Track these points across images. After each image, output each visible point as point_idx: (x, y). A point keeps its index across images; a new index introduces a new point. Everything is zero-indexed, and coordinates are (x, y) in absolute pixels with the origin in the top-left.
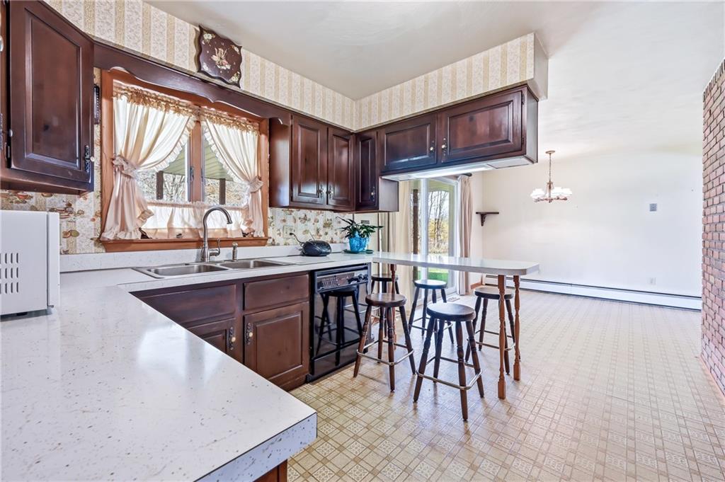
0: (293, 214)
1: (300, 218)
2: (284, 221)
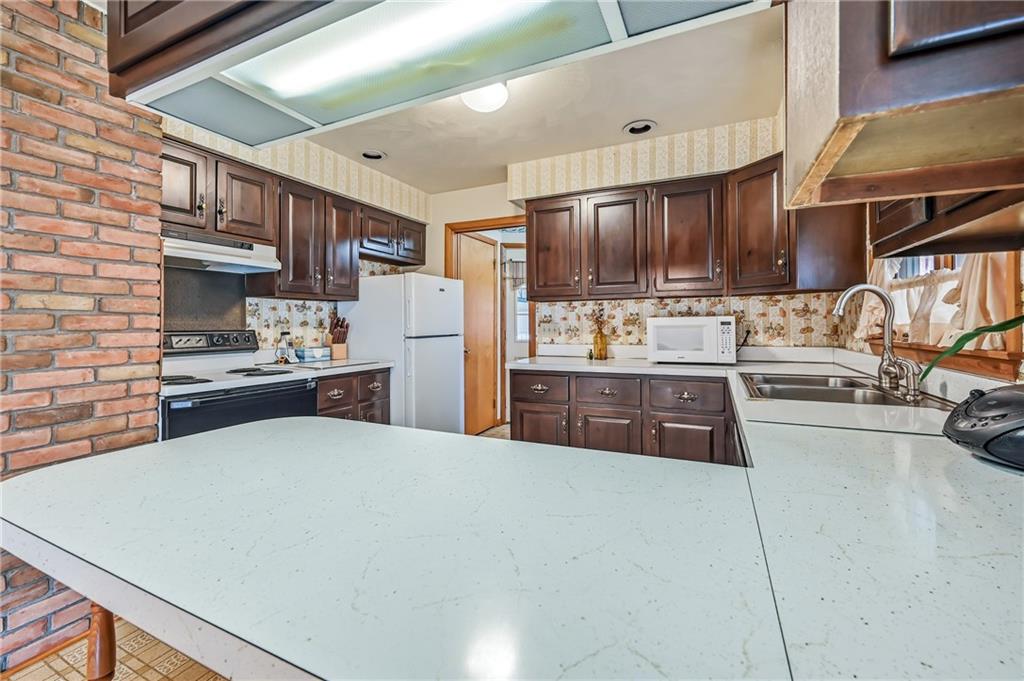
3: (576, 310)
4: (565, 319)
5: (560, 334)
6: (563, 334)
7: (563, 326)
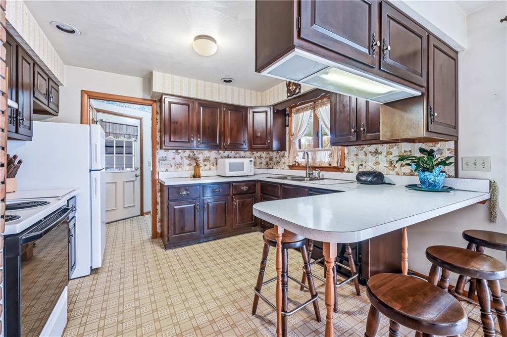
0: (364, 149)
1: (370, 153)
2: (357, 155)
3: (180, 154)
4: (174, 159)
5: (171, 166)
6: (173, 166)
7: (173, 162)
